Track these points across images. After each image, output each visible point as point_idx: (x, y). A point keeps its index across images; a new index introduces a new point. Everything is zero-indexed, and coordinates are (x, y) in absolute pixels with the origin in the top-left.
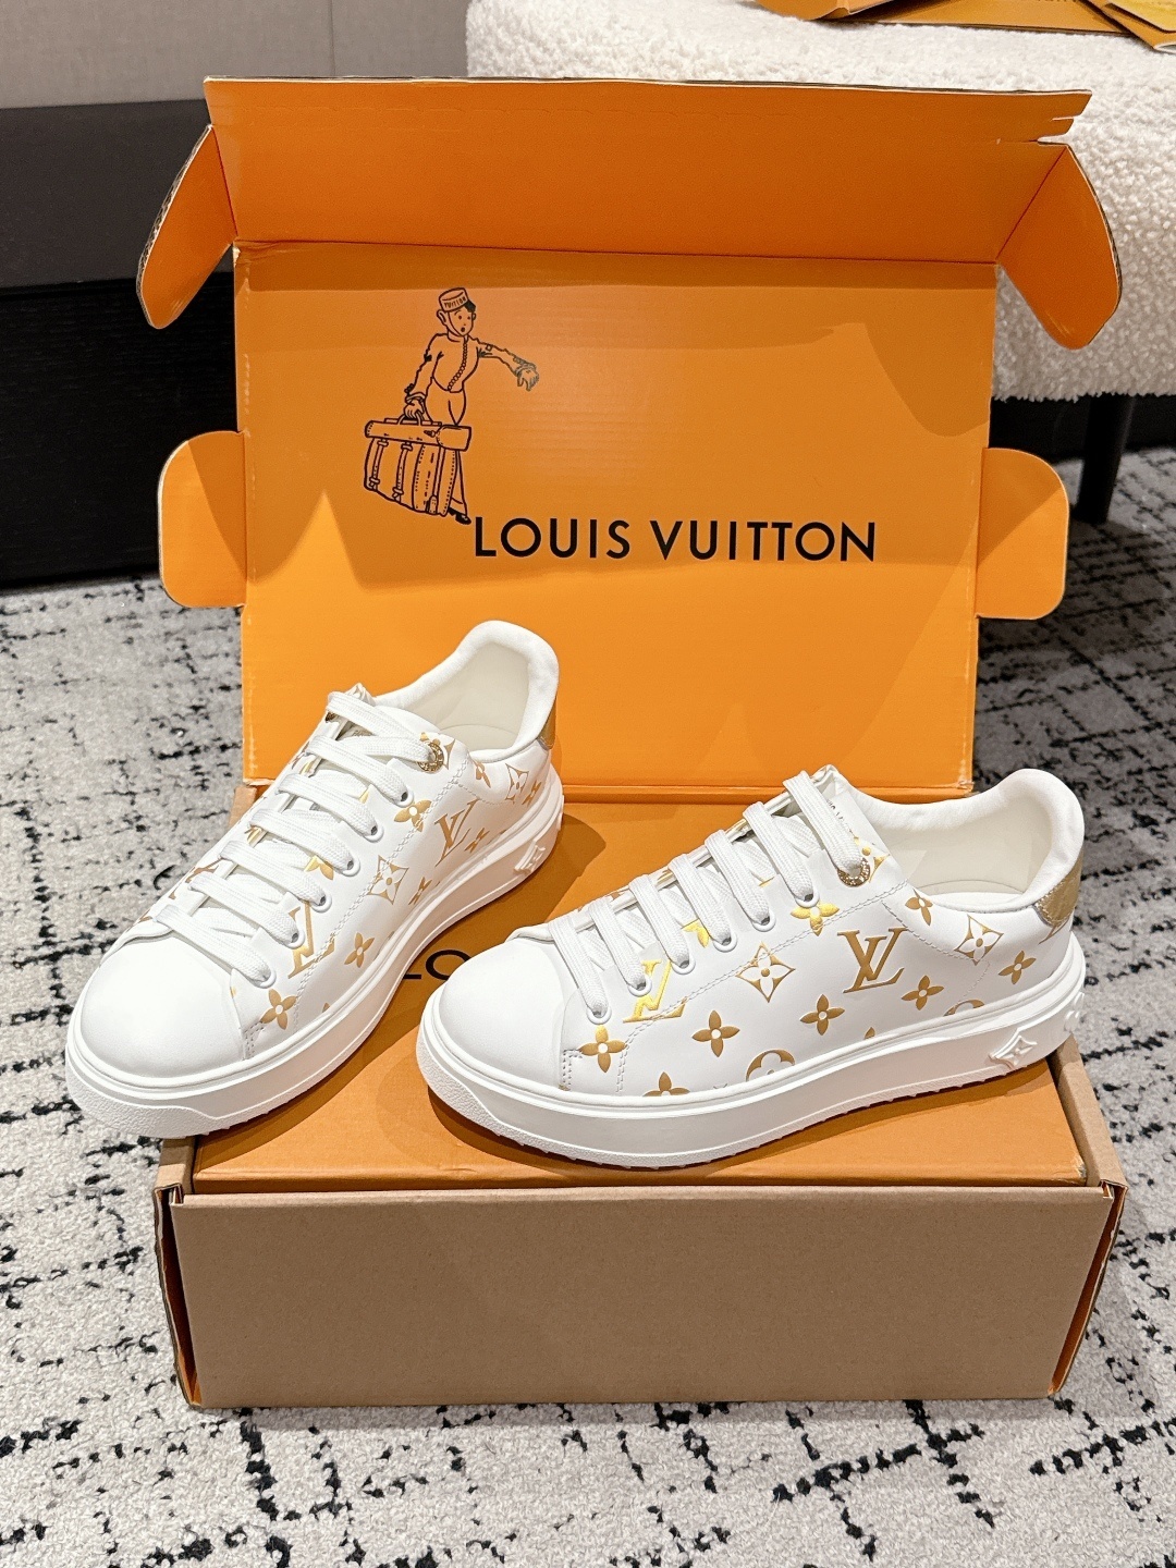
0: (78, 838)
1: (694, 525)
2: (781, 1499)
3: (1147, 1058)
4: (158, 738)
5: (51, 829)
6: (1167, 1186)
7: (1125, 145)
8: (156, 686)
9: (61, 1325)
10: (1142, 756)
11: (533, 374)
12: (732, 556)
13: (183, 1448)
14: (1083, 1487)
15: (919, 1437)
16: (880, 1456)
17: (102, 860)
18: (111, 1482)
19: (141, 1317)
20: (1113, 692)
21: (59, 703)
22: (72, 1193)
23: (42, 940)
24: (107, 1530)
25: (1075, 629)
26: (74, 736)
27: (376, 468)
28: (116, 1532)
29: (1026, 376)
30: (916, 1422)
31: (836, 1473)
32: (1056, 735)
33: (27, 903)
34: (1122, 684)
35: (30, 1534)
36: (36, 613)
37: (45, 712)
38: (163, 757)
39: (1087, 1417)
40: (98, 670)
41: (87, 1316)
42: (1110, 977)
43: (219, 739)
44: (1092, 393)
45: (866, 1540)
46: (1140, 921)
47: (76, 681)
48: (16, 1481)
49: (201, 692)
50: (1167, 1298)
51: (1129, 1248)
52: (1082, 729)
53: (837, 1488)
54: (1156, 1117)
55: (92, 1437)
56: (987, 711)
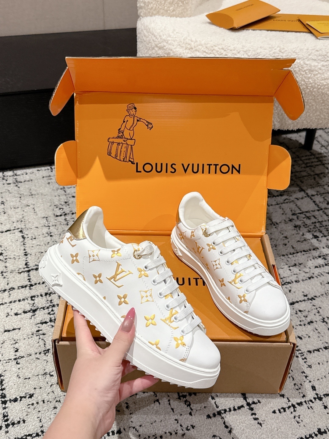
0: (35, 238)
1: (193, 165)
2: (208, 418)
3: (311, 303)
4: (56, 211)
5: (28, 236)
6: (313, 338)
7: (308, 66)
8: (55, 196)
9: (30, 369)
10: (316, 218)
11: (151, 126)
12: (203, 173)
13: (60, 401)
14: (285, 417)
15: (244, 403)
16: (234, 408)
17: (41, 245)
18: (42, 409)
19: (50, 367)
20: (310, 199)
21: (30, 201)
22: (33, 334)
23: (26, 266)
24: (40, 422)
25: (301, 181)
26: (34, 210)
27: (111, 150)
28: (43, 422)
29: (282, 124)
30: (244, 399)
31: (223, 412)
32: (293, 212)
33: (22, 256)
34: (313, 197)
35: (22, 422)
36: (25, 175)
37: (27, 203)
38: (57, 216)
39: (288, 399)
40: (41, 192)
41: (36, 366)
42: (303, 280)
43: (72, 211)
44: (300, 128)
45: (229, 429)
46: (312, 265)
47: (35, 194)
48: (18, 409)
49: (67, 198)
50: (311, 368)
51: (302, 354)
52: (301, 210)
53: (223, 415)
54: (312, 319)
55: (37, 398)
56: (275, 205)
